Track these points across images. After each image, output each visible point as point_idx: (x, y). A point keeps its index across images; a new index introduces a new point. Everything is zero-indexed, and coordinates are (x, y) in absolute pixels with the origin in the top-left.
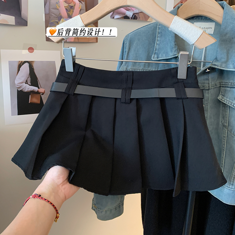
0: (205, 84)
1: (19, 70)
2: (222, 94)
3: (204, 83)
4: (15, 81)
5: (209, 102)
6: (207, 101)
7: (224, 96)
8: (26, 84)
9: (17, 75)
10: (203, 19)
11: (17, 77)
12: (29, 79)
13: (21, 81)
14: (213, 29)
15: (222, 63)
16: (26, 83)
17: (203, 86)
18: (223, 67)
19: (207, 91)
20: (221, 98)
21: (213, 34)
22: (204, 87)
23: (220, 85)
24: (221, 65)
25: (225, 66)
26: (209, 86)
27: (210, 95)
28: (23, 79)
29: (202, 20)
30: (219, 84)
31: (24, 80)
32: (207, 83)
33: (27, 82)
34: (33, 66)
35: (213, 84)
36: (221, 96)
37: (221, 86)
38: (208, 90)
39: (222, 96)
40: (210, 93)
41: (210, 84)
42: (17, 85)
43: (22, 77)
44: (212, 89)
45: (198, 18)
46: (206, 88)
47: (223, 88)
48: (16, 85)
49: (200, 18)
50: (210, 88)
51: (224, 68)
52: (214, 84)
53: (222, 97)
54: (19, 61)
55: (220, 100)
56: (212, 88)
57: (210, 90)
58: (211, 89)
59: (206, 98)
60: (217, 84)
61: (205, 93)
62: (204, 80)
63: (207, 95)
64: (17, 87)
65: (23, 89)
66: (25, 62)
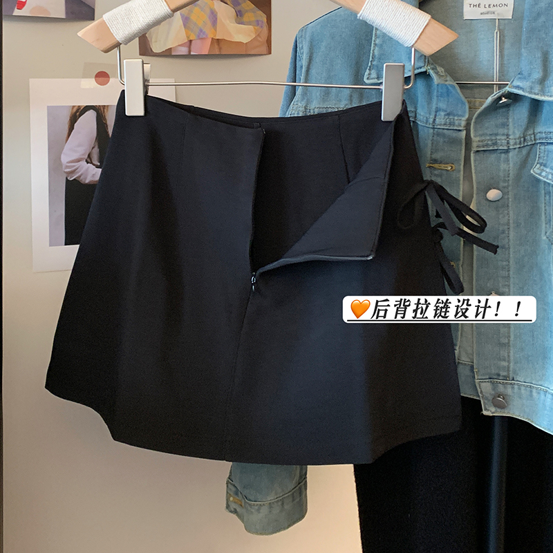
0: (498, 137)
1: (71, 128)
2: (541, 161)
3: (497, 134)
4: (62, 156)
5: (510, 182)
6: (505, 181)
7: (545, 165)
8: (88, 163)
9: (67, 140)
11: (67, 146)
12: (96, 150)
13: (75, 156)
14: (511, 7)
15: (533, 82)
16: (89, 161)
17: (494, 141)
18: (535, 94)
19: (503, 155)
20: (538, 171)
22: (495, 144)
23: (535, 140)
24: (531, 88)
25: (539, 91)
26: (508, 143)
27: (511, 165)
28: (82, 151)
30: (533, 139)
31: (83, 155)
32: (503, 135)
33: (91, 160)
34: (105, 119)
35: (517, 136)
36: (538, 165)
37: (538, 141)
38: (507, 151)
39: (541, 165)
40: (511, 160)
41: (510, 137)
42: (67, 167)
43: (79, 146)
44: (517, 150)
47: (542, 147)
48: (64, 167)
50: (511, 147)
51: (538, 94)
52: (520, 138)
53: (542, 167)
55: (537, 176)
56: (515, 147)
57: (511, 154)
58: (515, 149)
59: (501, 174)
60: (528, 138)
61: (499, 159)
62: (497, 126)
63: (503, 166)
64: (65, 172)
65: (82, 175)
66: (87, 108)
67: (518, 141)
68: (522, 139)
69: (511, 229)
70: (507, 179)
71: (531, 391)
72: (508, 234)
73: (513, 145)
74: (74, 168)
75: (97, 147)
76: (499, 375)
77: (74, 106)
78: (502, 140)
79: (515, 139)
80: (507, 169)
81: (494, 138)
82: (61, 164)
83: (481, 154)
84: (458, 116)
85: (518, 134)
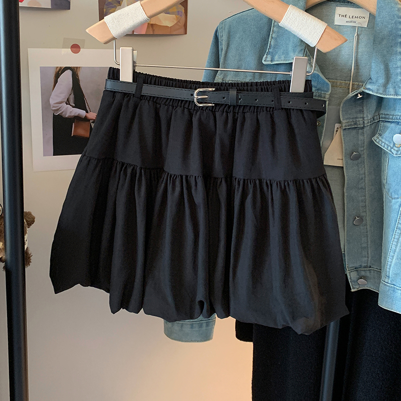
0: (357, 120)
1: (56, 82)
2: (380, 132)
4: (50, 100)
8: (67, 104)
9: (53, 89)
11: (53, 93)
12: (72, 97)
13: (59, 100)
17: (355, 122)
19: (360, 130)
26: (364, 123)
28: (63, 97)
30: (378, 118)
31: (64, 99)
32: (361, 118)
33: (69, 102)
34: (78, 76)
37: (381, 120)
38: (363, 128)
39: (379, 135)
40: (365, 133)
43: (61, 93)
46: (359, 126)
47: (382, 124)
48: (52, 106)
56: (368, 124)
57: (365, 130)
59: (360, 143)
60: (375, 118)
61: (358, 133)
63: (360, 137)
64: (52, 110)
65: (63, 112)
66: (66, 68)
67: (369, 121)
68: (372, 119)
70: (363, 145)
74: (58, 108)
75: (72, 94)
77: (57, 67)
78: (360, 121)
80: (363, 139)
82: (50, 105)
83: (347, 131)
84: (324, 91)
85: (370, 117)
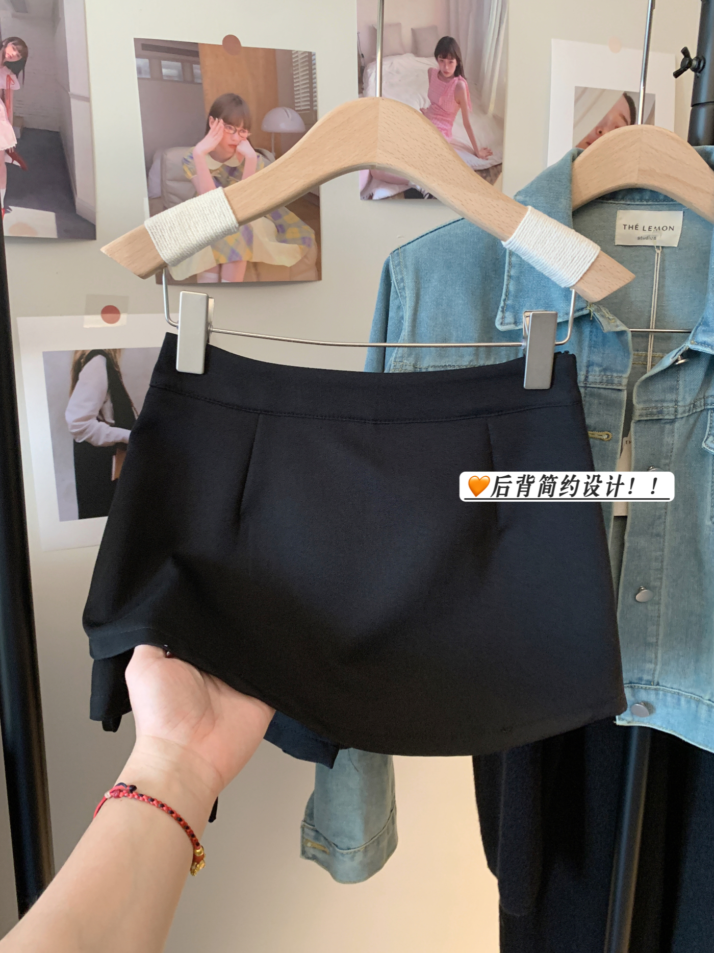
0: (664, 404)
1: (76, 379)
2: (713, 432)
3: (663, 401)
4: (67, 414)
5: (673, 458)
6: (666, 457)
8: (100, 421)
9: (71, 393)
10: (647, 201)
11: (72, 401)
12: (110, 405)
13: (83, 414)
14: (678, 232)
16: (100, 418)
17: (659, 409)
19: (668, 426)
20: (713, 445)
21: (676, 246)
22: (660, 412)
23: (705, 405)
26: (676, 411)
27: (676, 436)
28: (91, 407)
29: (645, 203)
30: (702, 403)
31: (93, 411)
32: (671, 401)
33: (103, 417)
34: (117, 366)
35: (687, 402)
36: (711, 438)
38: (672, 422)
40: (676, 430)
41: (680, 404)
42: (73, 427)
43: (87, 400)
44: (684, 419)
45: (629, 197)
46: (666, 417)
48: (69, 427)
49: (637, 197)
50: (678, 416)
52: (690, 404)
54: (76, 352)
55: (712, 451)
57: (677, 425)
58: (682, 418)
59: (664, 449)
60: (698, 403)
61: (662, 431)
62: (664, 391)
63: (667, 439)
64: (72, 433)
65: (93, 435)
66: (94, 353)
67: (687, 408)
68: (692, 406)
69: (669, 513)
70: (669, 455)
71: (679, 700)
72: (665, 519)
73: (682, 414)
74: (83, 428)
75: (109, 401)
76: (641, 679)
78: (669, 407)
79: (684, 406)
80: (671, 442)
81: (659, 405)
82: (65, 423)
83: (642, 425)
84: (617, 371)
85: (689, 400)
